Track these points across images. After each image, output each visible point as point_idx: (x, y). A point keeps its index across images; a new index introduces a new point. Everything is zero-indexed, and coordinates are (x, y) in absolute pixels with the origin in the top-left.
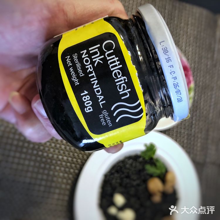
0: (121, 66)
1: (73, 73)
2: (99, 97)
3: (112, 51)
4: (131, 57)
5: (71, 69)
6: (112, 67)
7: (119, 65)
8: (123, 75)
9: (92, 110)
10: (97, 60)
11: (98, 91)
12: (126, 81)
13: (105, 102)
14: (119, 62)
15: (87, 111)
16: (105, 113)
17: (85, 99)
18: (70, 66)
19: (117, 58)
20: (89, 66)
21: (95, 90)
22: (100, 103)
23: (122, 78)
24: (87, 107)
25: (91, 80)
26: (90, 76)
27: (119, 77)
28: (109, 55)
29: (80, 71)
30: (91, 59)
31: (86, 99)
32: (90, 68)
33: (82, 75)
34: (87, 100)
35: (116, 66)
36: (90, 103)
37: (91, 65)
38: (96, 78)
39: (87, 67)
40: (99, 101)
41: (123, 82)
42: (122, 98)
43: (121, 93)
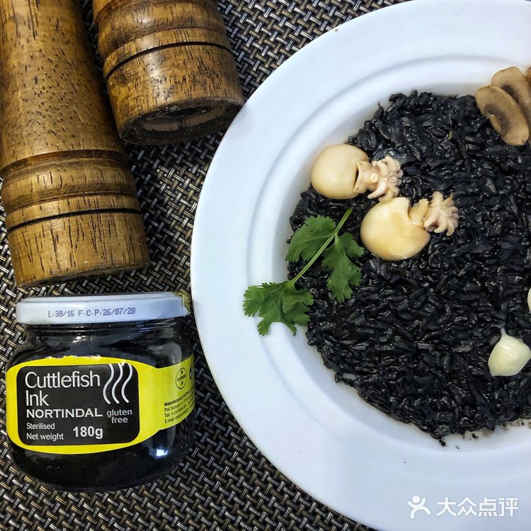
0: (59, 373)
1: (47, 437)
2: (87, 414)
3: (38, 378)
4: (53, 357)
5: (43, 437)
6: (56, 385)
7: (56, 375)
8: (71, 375)
9: (101, 430)
10: (42, 400)
11: (80, 413)
12: (78, 372)
13: (96, 409)
14: (54, 374)
15: (100, 436)
16: (111, 413)
17: (84, 434)
18: (39, 437)
19: (49, 374)
20: (46, 414)
21: (77, 416)
22: (96, 415)
23: (74, 376)
24: (95, 435)
25: (63, 417)
26: (57, 417)
27: (70, 380)
28: (42, 383)
29: (48, 427)
30: (39, 407)
31: (85, 431)
32: (48, 413)
33: (52, 426)
34: (87, 431)
35: (56, 379)
36: (91, 429)
37: (46, 410)
38: (63, 410)
39: (46, 417)
40: (92, 416)
41: (78, 377)
42: (99, 385)
43: (92, 385)
